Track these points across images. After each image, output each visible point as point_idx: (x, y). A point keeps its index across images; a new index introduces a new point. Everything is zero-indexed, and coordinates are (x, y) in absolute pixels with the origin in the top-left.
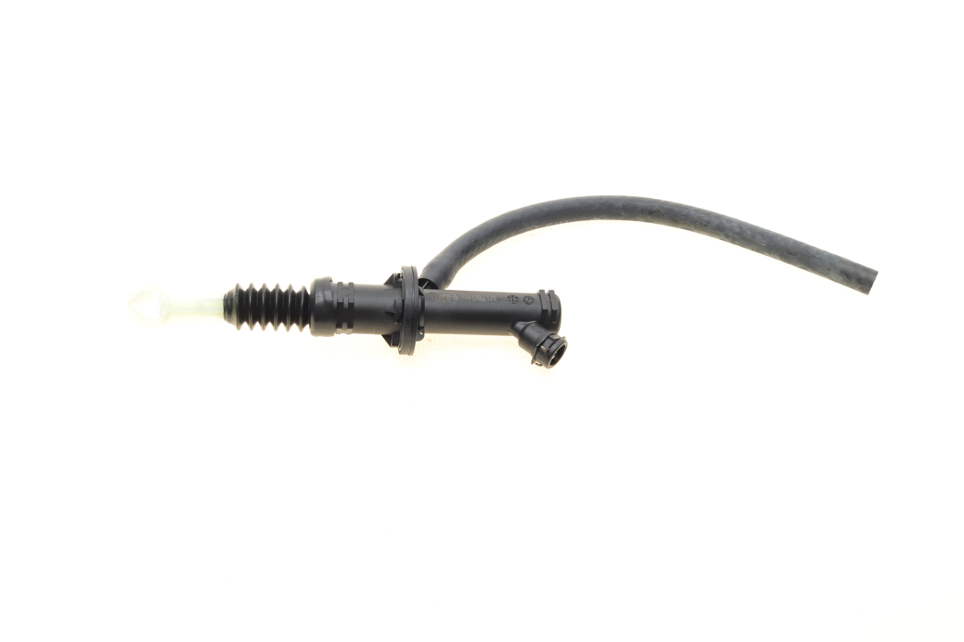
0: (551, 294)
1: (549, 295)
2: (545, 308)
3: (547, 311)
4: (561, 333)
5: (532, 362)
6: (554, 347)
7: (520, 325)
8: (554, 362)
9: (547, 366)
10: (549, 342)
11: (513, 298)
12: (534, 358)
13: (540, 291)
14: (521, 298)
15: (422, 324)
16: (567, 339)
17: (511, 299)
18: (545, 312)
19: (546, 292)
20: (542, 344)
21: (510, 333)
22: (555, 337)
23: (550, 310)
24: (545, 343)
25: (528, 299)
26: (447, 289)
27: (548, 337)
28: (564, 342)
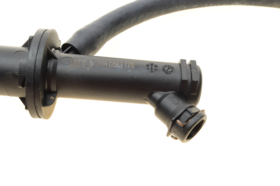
0: (193, 63)
1: (190, 65)
2: (184, 78)
3: (186, 81)
4: (200, 105)
5: (168, 135)
6: (191, 122)
7: (158, 95)
8: (190, 137)
9: (182, 139)
10: (187, 115)
11: (152, 66)
12: (170, 131)
13: (182, 60)
14: (160, 68)
15: (54, 88)
16: (206, 113)
17: (150, 67)
18: (184, 82)
19: (188, 62)
20: (178, 118)
21: (147, 102)
22: (193, 111)
23: (190, 80)
24: (182, 117)
25: (168, 68)
26: (95, 55)
27: (186, 110)
28: (203, 116)
